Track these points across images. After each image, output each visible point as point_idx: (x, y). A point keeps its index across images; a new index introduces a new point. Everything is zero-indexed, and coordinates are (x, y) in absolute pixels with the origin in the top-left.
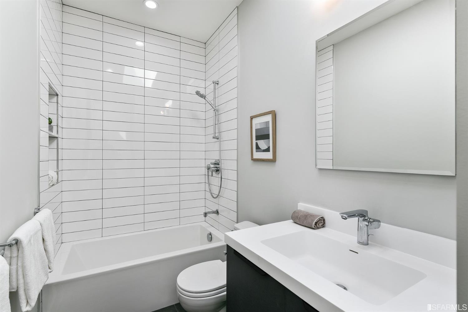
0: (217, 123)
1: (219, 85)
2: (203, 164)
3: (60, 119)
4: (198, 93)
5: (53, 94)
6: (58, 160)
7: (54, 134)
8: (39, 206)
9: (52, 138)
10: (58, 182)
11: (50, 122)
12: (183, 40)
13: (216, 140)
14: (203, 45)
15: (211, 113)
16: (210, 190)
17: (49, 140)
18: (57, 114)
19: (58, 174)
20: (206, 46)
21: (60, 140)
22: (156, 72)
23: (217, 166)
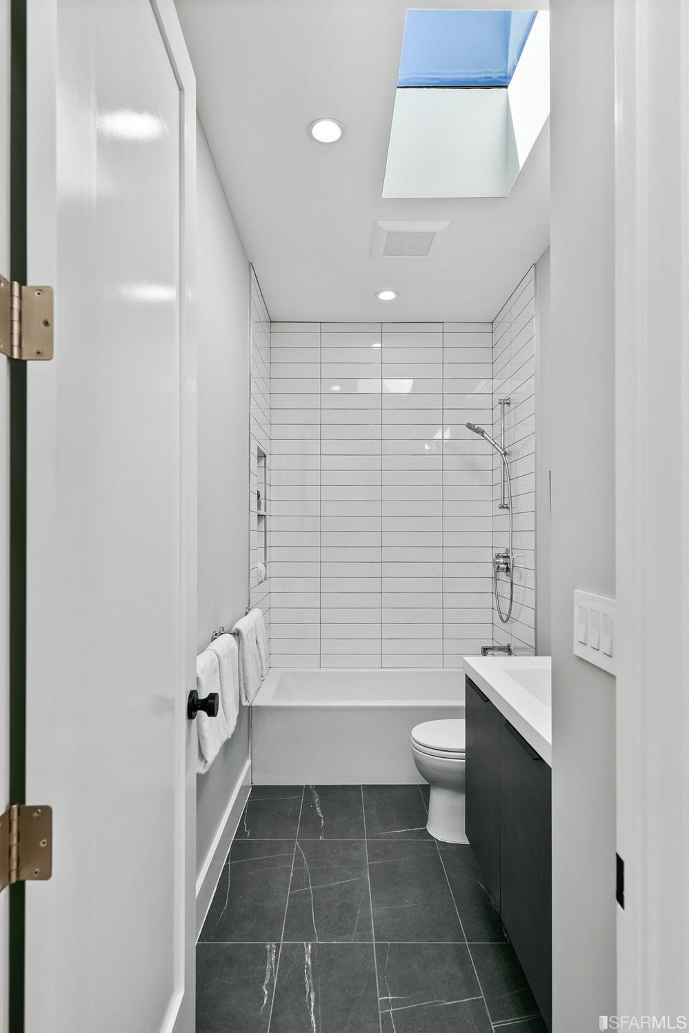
0: (506, 480)
1: (512, 406)
2: (489, 556)
3: (268, 487)
4: (469, 426)
5: (262, 456)
6: (265, 547)
7: (262, 512)
8: (249, 606)
9: (260, 516)
10: (265, 579)
11: (259, 496)
12: (447, 328)
13: (506, 511)
14: (488, 328)
15: (498, 460)
16: (499, 606)
17: (258, 519)
18: (265, 483)
19: (265, 566)
20: (494, 328)
21: (267, 517)
22: (412, 380)
23: (507, 560)
